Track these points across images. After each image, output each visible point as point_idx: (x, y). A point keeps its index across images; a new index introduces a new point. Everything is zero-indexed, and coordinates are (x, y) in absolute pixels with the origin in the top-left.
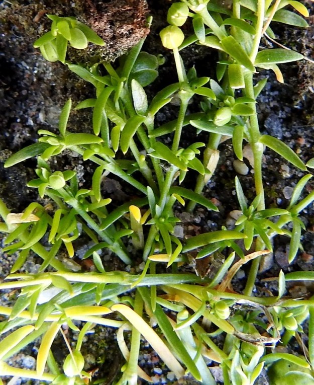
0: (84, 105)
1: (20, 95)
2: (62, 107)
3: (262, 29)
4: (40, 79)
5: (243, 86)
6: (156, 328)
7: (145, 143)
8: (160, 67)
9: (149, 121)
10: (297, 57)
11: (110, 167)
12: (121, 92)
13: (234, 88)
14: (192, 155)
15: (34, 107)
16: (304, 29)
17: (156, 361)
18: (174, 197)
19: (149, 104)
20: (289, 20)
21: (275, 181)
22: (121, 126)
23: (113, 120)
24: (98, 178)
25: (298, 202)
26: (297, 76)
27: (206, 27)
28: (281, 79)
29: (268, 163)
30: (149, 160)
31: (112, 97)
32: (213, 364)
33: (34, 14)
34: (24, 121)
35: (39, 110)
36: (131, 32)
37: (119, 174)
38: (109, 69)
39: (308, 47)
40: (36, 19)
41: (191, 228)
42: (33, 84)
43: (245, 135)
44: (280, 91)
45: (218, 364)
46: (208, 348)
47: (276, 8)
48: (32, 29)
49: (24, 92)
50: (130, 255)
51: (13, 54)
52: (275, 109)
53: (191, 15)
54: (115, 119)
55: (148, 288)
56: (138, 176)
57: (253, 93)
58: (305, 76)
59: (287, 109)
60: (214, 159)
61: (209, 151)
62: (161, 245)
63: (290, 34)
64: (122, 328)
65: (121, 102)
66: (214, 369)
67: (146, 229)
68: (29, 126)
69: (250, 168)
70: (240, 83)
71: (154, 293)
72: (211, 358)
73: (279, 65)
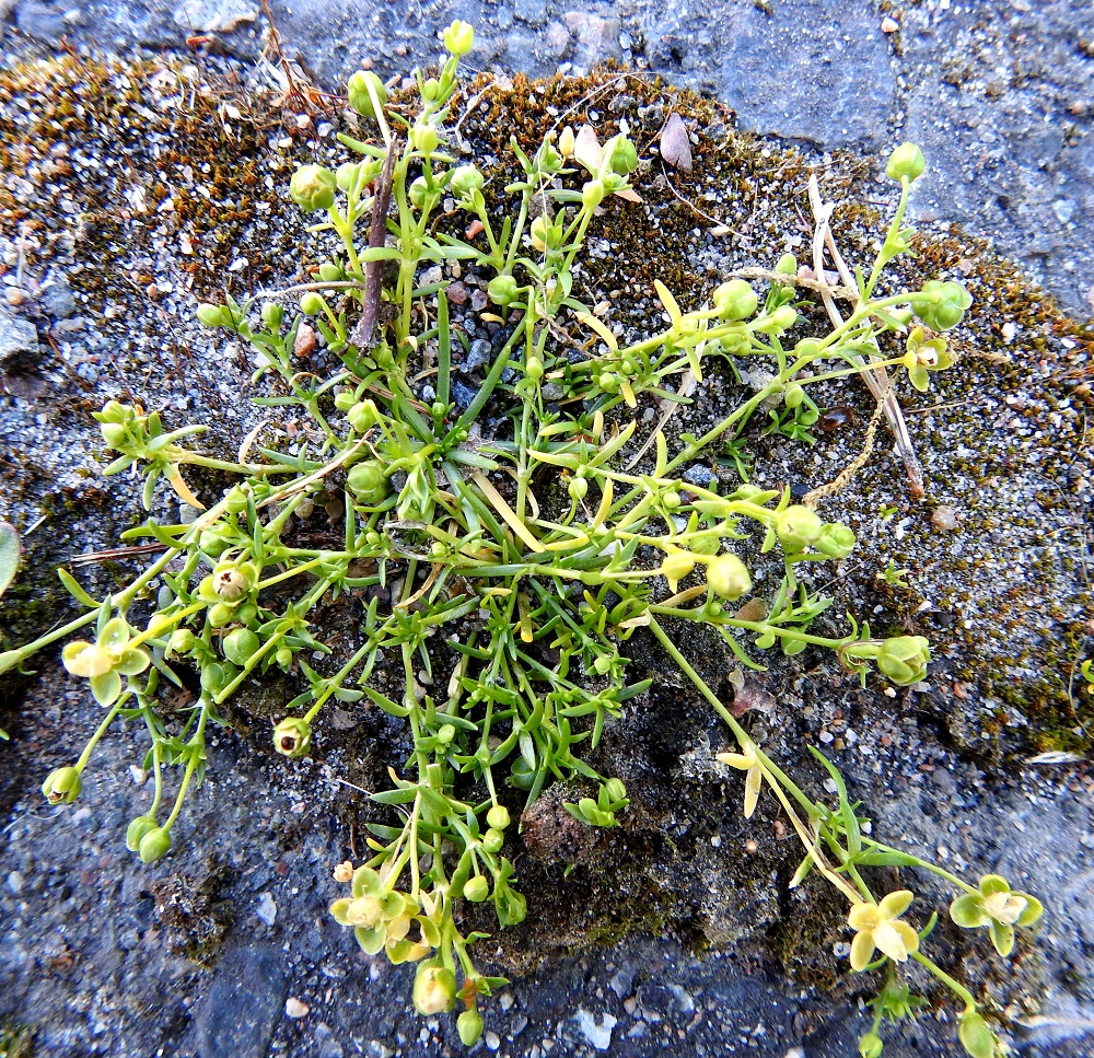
0: (581, 736)
1: (645, 736)
2: (604, 727)
3: (412, 821)
4: (627, 752)
5: (428, 766)
6: (501, 520)
7: (521, 700)
8: (509, 774)
9: (517, 726)
10: (375, 797)
11: (553, 676)
12: (546, 752)
13: (437, 765)
14: (475, 696)
15: (631, 724)
16: (370, 822)
17: (501, 486)
18: (490, 650)
19: (518, 743)
20: (384, 830)
21: (393, 666)
22: (545, 721)
23: (552, 725)
24: (563, 664)
25: (371, 649)
26: (375, 773)
27: (465, 822)
28: (391, 771)
29: (399, 683)
30: (516, 682)
31: (555, 747)
32: (445, 488)
33: (635, 821)
34: (641, 709)
35: (627, 721)
36: (539, 817)
37: (545, 670)
38: (559, 774)
39: (365, 803)
40: (632, 817)
41: (473, 617)
42: (634, 748)
43: (424, 714)
44: (391, 754)
45: (440, 488)
46: (450, 504)
47: (400, 839)
48: (636, 806)
49: (642, 738)
50: (530, 587)
51: (654, 777)
52: (395, 735)
53: (481, 836)
54: (551, 726)
55: (511, 560)
56: (526, 667)
57: (418, 758)
58: (367, 774)
59: (383, 736)
60: (453, 688)
61: (458, 696)
62: (500, 603)
63: (383, 815)
64: (534, 519)
65: (545, 741)
66: (444, 483)
67: (515, 618)
68: (634, 705)
69: (417, 677)
70: (431, 769)
71: (505, 556)
72: (448, 494)
73: (396, 787)
